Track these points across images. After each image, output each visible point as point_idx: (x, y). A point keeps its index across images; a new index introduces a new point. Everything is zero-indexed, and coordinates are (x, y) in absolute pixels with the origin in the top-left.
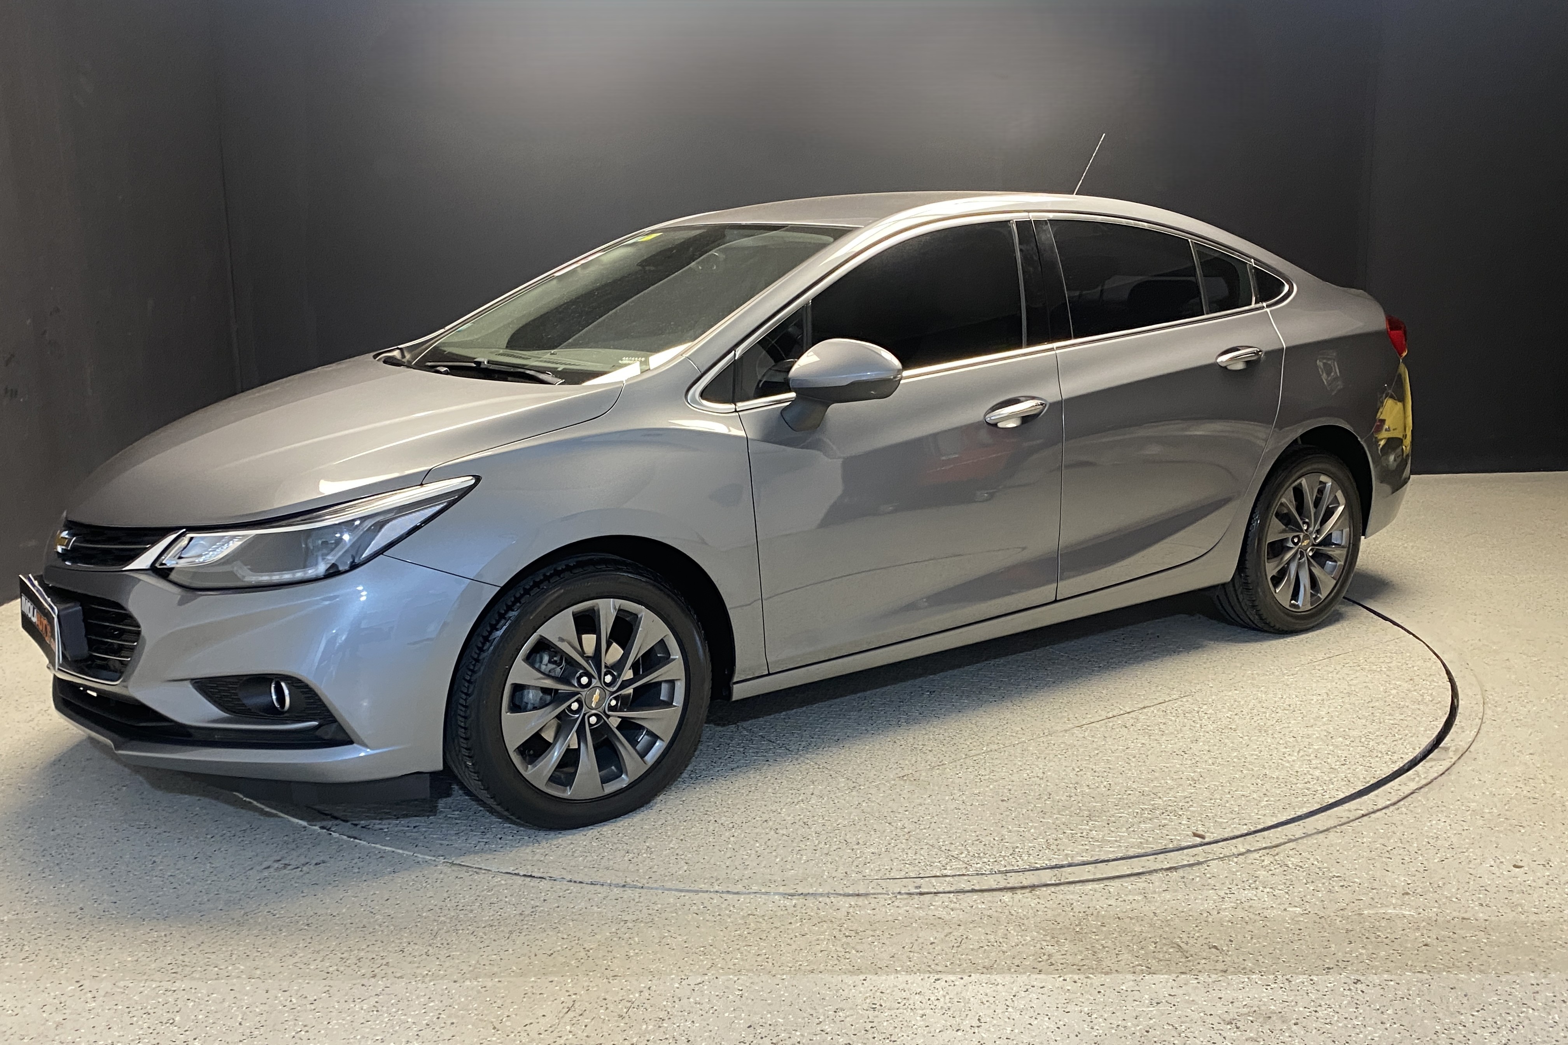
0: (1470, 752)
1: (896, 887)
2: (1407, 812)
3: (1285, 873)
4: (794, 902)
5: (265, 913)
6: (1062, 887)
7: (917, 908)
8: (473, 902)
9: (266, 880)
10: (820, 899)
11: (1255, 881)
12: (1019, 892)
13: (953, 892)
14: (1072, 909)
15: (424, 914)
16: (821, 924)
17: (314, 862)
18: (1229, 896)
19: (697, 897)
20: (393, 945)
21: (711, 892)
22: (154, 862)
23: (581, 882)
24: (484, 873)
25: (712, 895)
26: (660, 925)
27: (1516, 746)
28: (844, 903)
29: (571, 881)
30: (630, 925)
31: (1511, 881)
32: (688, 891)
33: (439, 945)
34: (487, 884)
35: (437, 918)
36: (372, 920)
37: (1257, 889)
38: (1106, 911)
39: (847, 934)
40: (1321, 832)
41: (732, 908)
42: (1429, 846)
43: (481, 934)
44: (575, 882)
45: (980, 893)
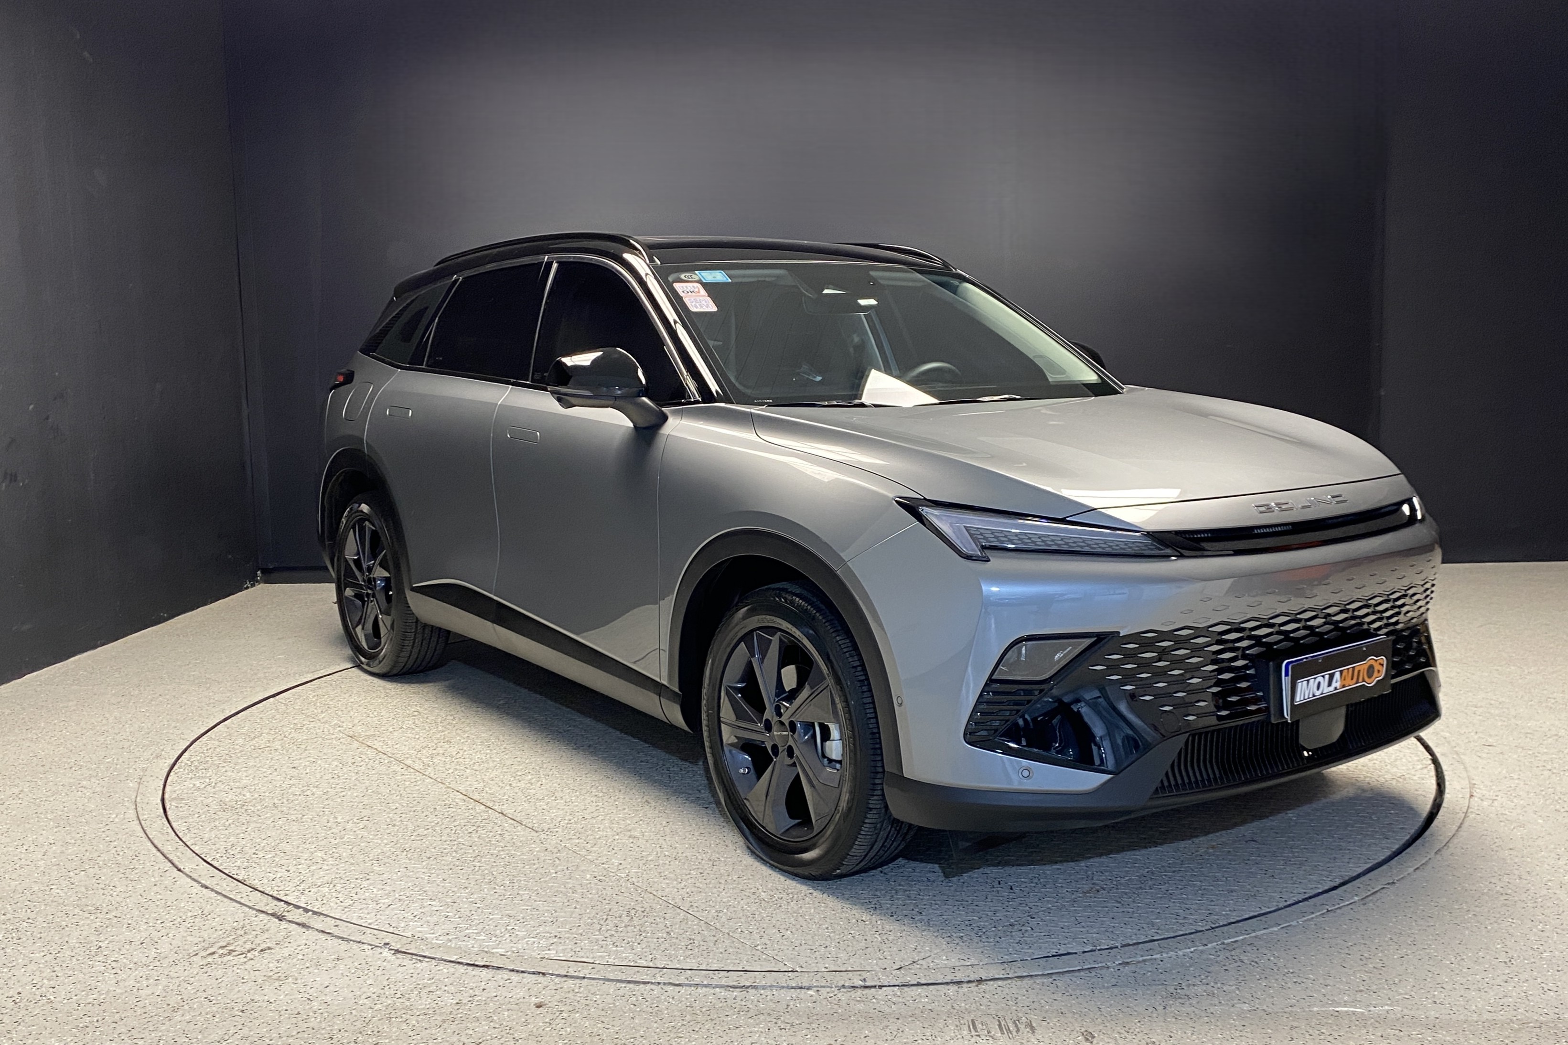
0: (1448, 847)
1: (841, 979)
2: (1374, 907)
3: (1239, 968)
4: (735, 994)
5: (202, 999)
6: (1009, 981)
7: (859, 1001)
8: (412, 991)
9: (209, 965)
10: (762, 992)
11: (1207, 977)
12: (965, 985)
13: (898, 986)
14: (1016, 1003)
15: (361, 1002)
16: (759, 1016)
17: (259, 949)
18: (1179, 991)
19: (637, 988)
20: (323, 1032)
21: (652, 983)
22: (100, 947)
23: (523, 972)
24: (428, 962)
25: (653, 987)
26: (595, 1016)
27: (1496, 840)
28: (786, 995)
29: (513, 970)
30: (565, 1015)
31: (1469, 978)
32: (629, 982)
33: (369, 1033)
34: (429, 973)
35: (373, 1006)
36: (308, 1007)
37: (1207, 984)
38: (1051, 1006)
39: (782, 1027)
41: (671, 1000)
42: (1390, 943)
43: (414, 1022)
44: (517, 971)
45: (925, 987)
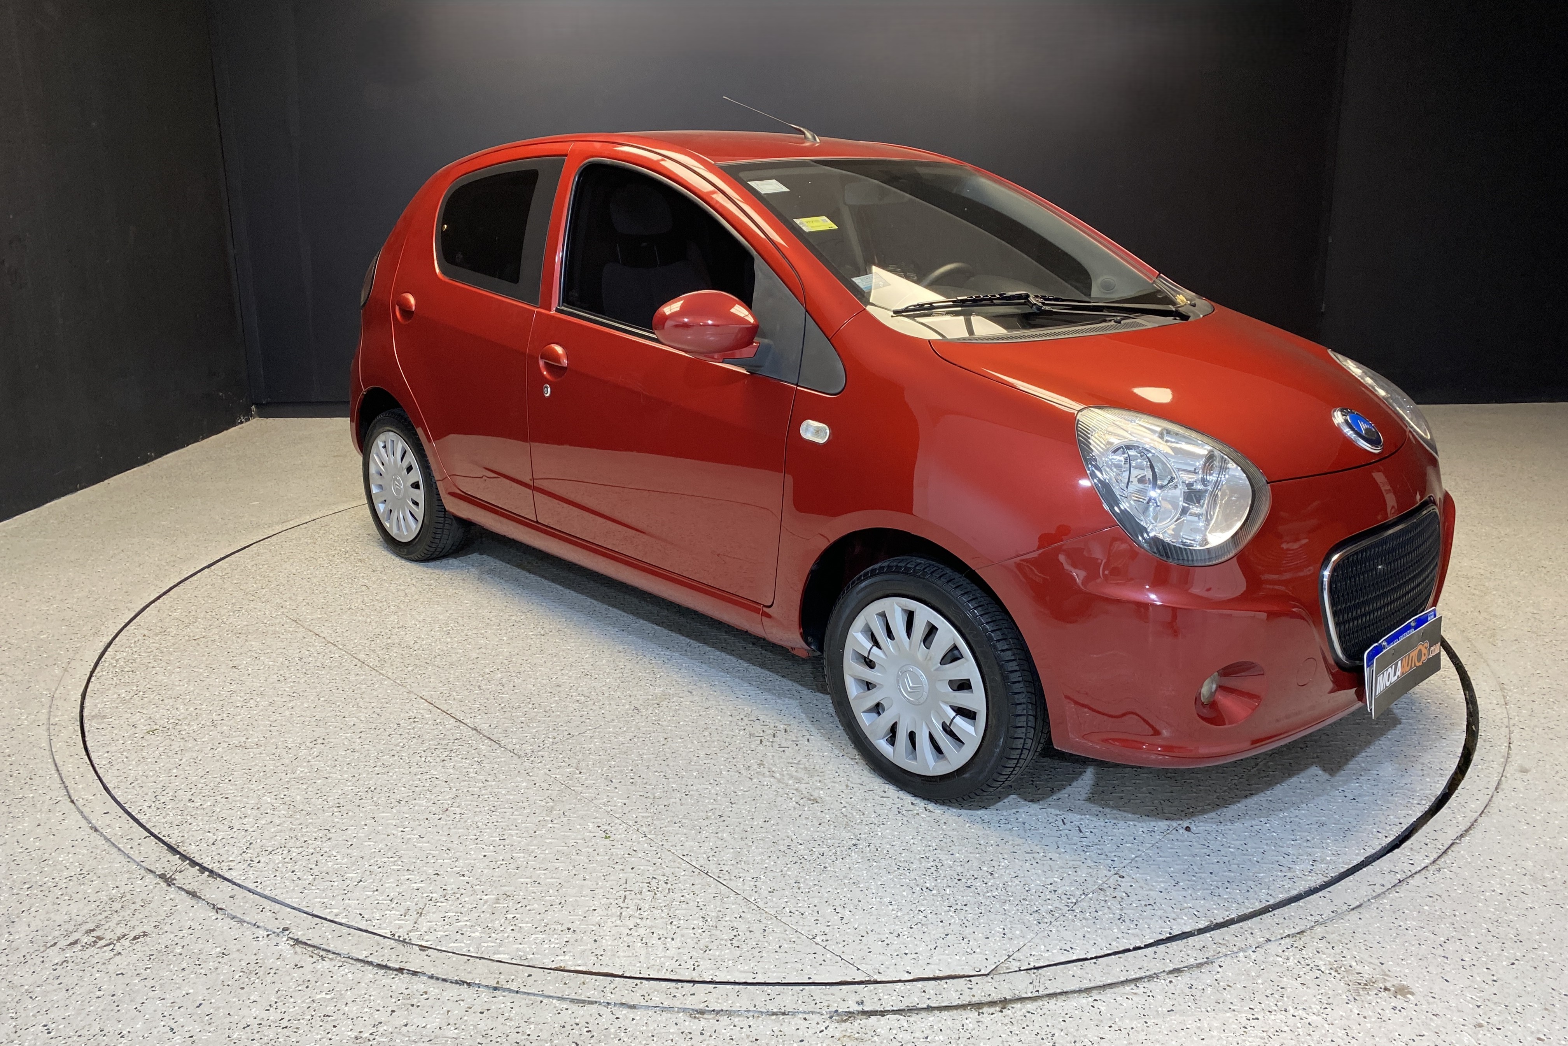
0: (1506, 777)
6: (1040, 1002)
7: (857, 1039)
8: (303, 1013)
9: (64, 964)
13: (904, 1011)
19: (582, 1012)
25: (600, 1009)
28: (766, 1027)
34: (329, 980)
40: (1353, 909)
